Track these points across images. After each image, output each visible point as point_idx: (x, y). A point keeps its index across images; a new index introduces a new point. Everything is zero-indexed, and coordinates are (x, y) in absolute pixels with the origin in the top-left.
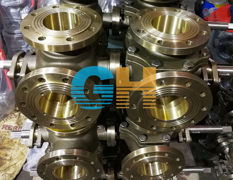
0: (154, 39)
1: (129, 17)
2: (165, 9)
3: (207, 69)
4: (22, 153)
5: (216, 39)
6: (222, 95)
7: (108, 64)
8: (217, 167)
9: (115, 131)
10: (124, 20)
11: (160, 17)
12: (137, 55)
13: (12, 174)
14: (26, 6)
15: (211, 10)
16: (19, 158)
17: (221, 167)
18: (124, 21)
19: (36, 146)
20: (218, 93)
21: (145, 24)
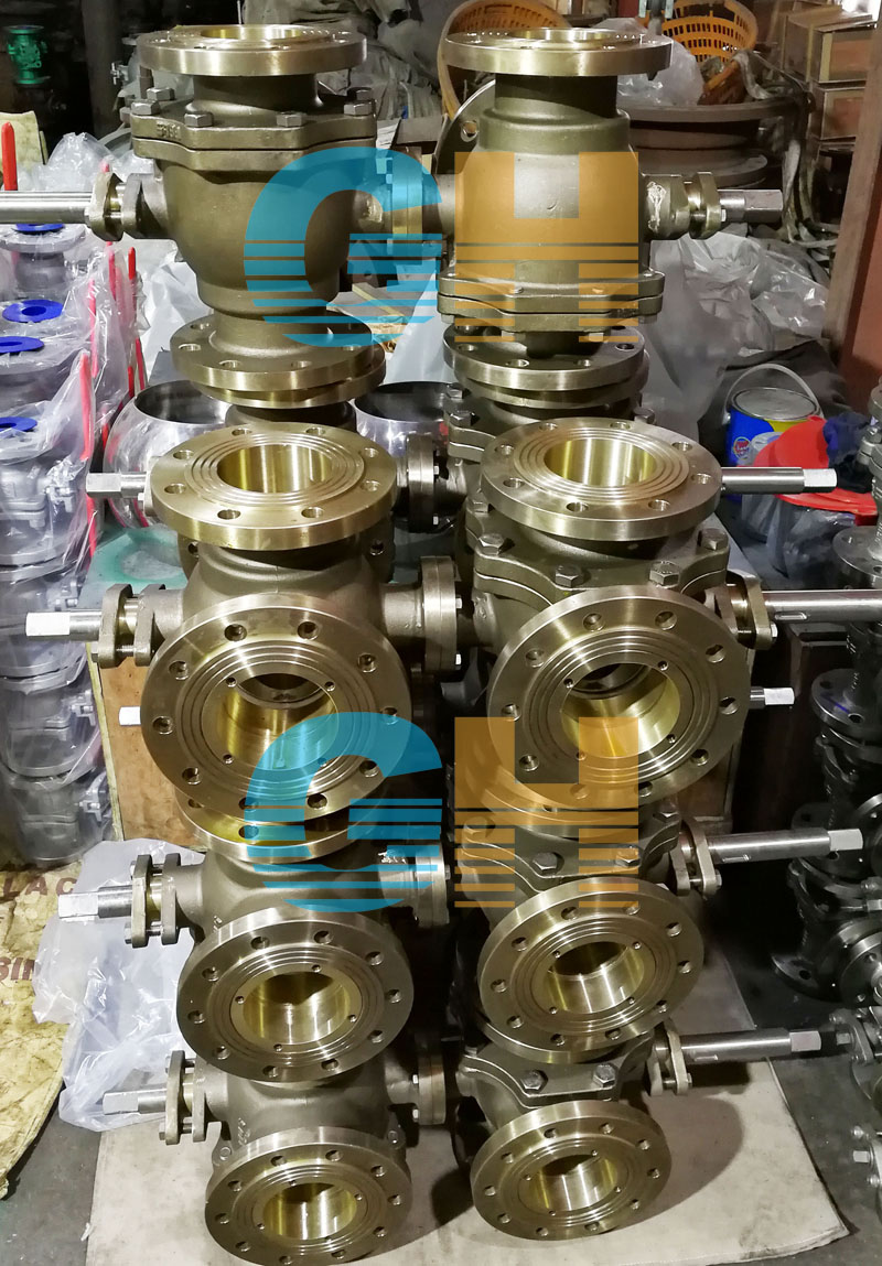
0: (558, 502)
1: (463, 466)
2: (582, 424)
3: (734, 602)
4: (43, 1061)
5: (787, 544)
6: (831, 748)
7: (416, 601)
8: (847, 1035)
9: (445, 864)
10: (446, 476)
11: (569, 444)
12: (510, 556)
13: (10, 1145)
14: (61, 458)
15: (761, 442)
16: (32, 1079)
17: (862, 1031)
18: (447, 481)
19: (159, 938)
20: (818, 742)
21: (526, 465)
